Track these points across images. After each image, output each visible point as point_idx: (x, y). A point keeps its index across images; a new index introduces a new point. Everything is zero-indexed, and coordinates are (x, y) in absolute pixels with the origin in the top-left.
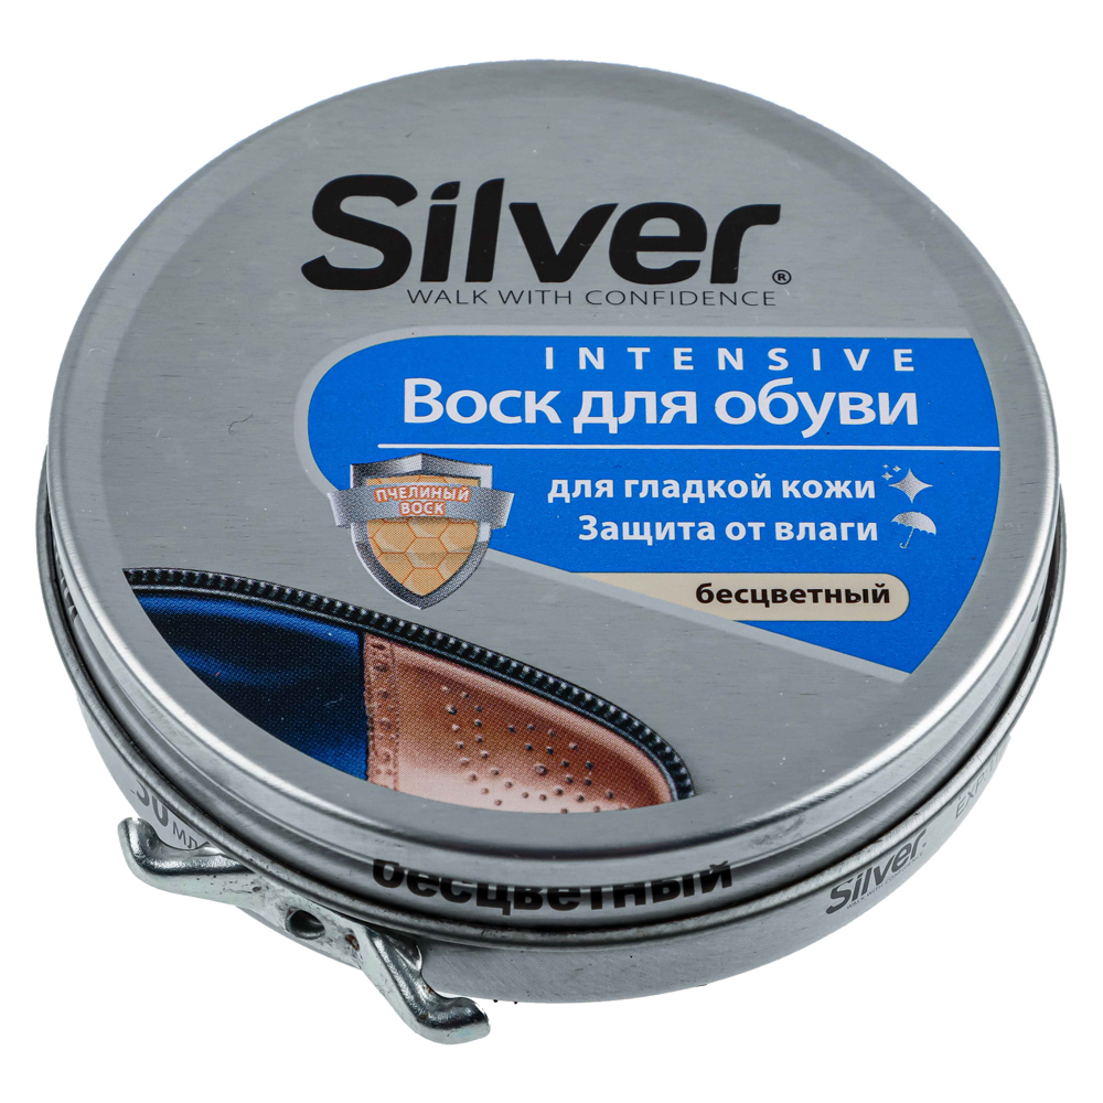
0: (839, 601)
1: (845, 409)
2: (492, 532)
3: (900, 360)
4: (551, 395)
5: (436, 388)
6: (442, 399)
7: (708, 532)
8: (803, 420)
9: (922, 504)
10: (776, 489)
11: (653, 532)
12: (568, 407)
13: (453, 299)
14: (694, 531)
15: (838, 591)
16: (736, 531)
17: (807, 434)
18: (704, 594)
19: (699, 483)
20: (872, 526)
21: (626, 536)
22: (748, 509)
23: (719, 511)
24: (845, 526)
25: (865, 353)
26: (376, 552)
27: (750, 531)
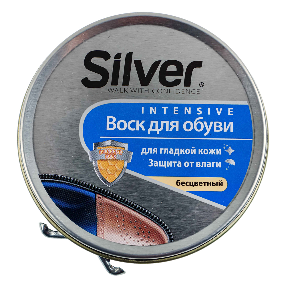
0: (210, 185)
1: (215, 127)
2: (128, 164)
3: (230, 111)
4: (143, 122)
5: (114, 119)
6: (116, 123)
7: (180, 165)
8: (205, 130)
9: (233, 157)
10: (197, 151)
11: (166, 165)
12: (147, 126)
13: (119, 91)
14: (176, 164)
15: (210, 182)
16: (187, 164)
17: (206, 134)
18: (178, 183)
19: (178, 149)
20: (220, 163)
21: (160, 166)
22: (190, 157)
23: (183, 158)
24: (213, 163)
25: (221, 109)
26: (99, 170)
27: (190, 164)
